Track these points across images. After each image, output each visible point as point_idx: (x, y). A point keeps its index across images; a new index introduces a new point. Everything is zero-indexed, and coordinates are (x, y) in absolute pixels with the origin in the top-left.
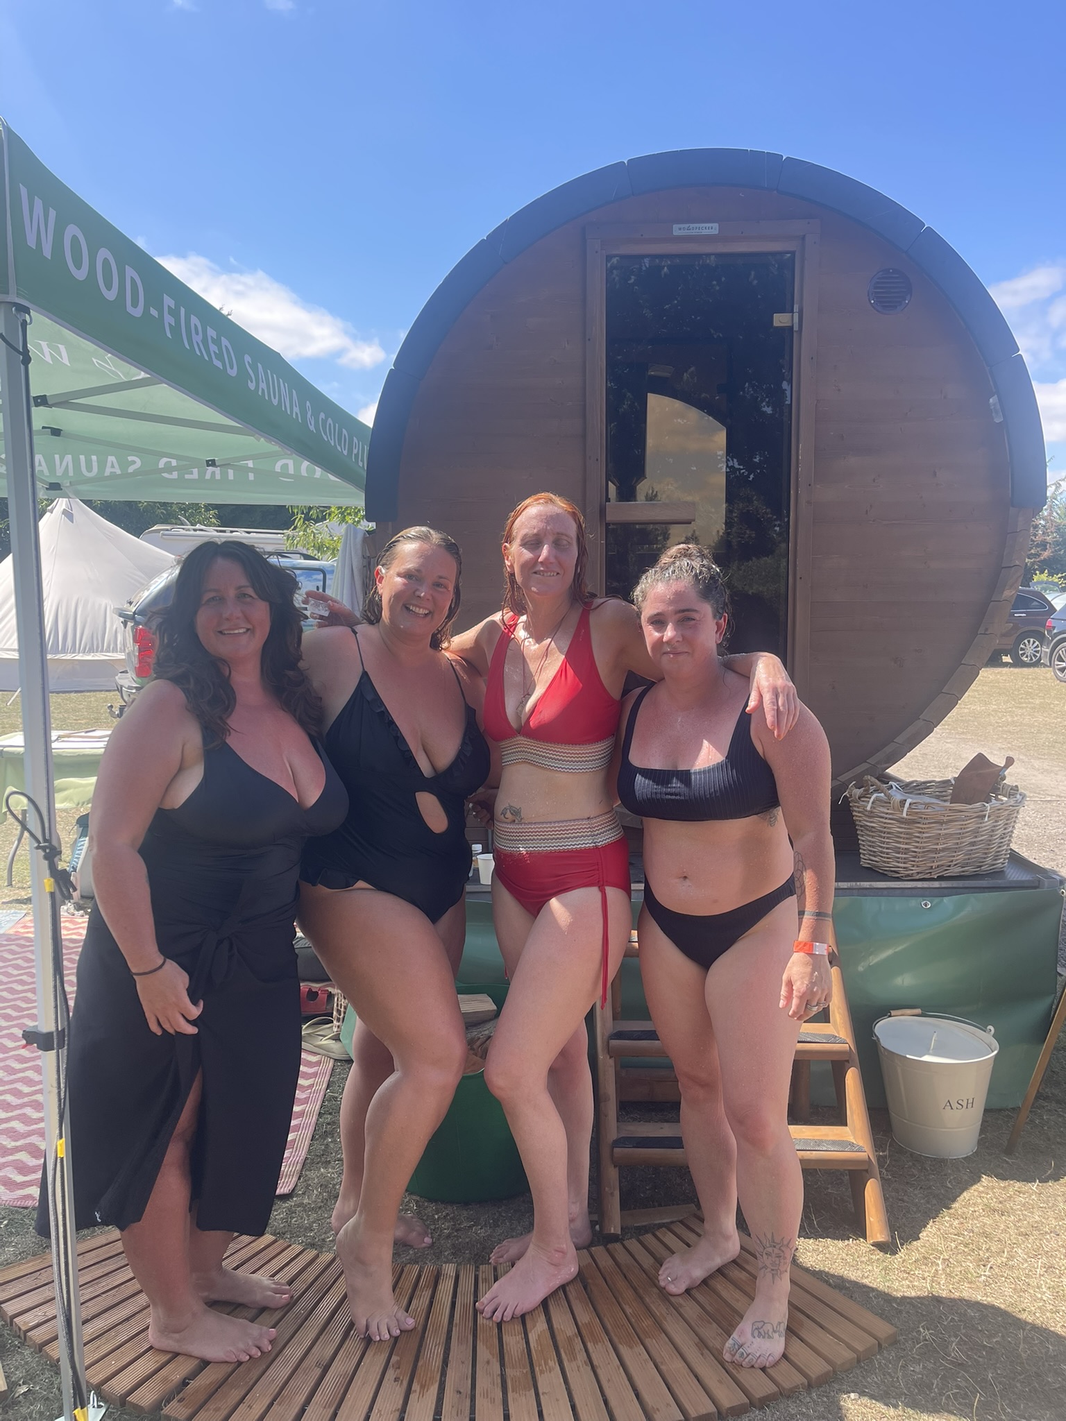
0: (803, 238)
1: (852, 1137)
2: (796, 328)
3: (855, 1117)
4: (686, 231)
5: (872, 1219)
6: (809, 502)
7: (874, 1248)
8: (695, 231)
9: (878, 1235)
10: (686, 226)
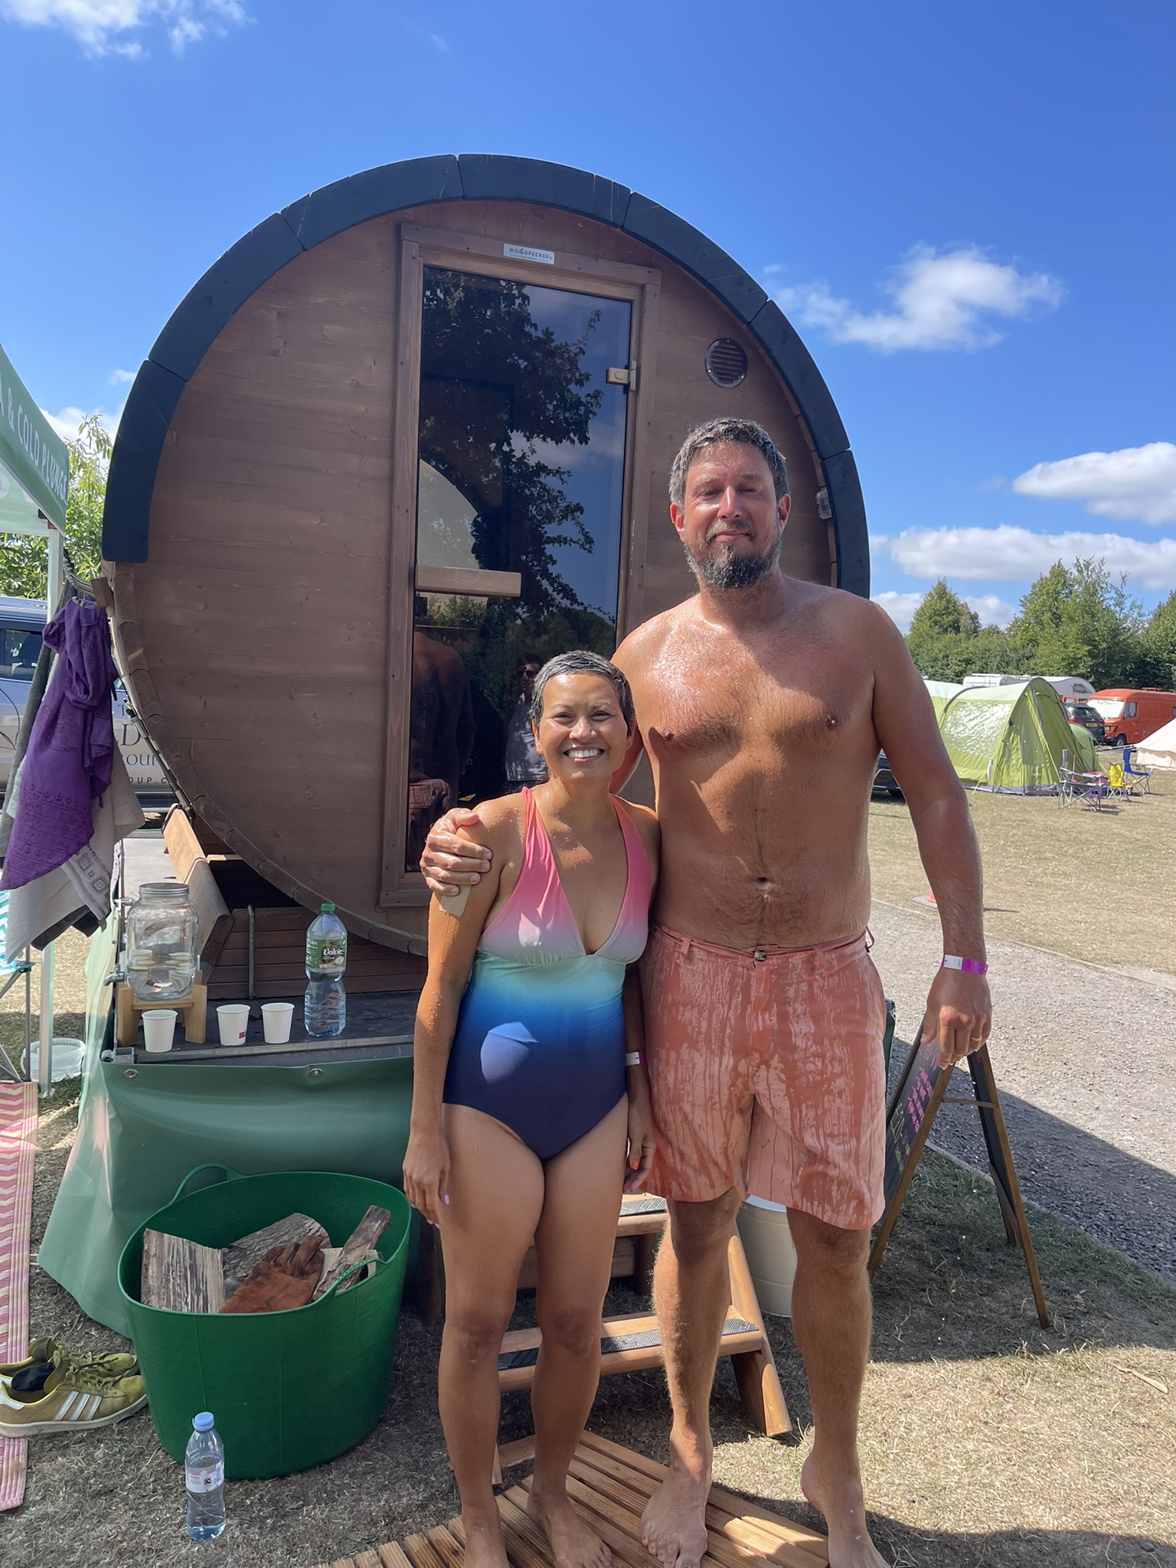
0: (643, 288)
1: (738, 1314)
2: (633, 386)
3: (742, 1291)
4: (518, 254)
5: (771, 1408)
6: (640, 586)
7: (776, 1442)
8: (527, 256)
9: (780, 1426)
10: (519, 248)
